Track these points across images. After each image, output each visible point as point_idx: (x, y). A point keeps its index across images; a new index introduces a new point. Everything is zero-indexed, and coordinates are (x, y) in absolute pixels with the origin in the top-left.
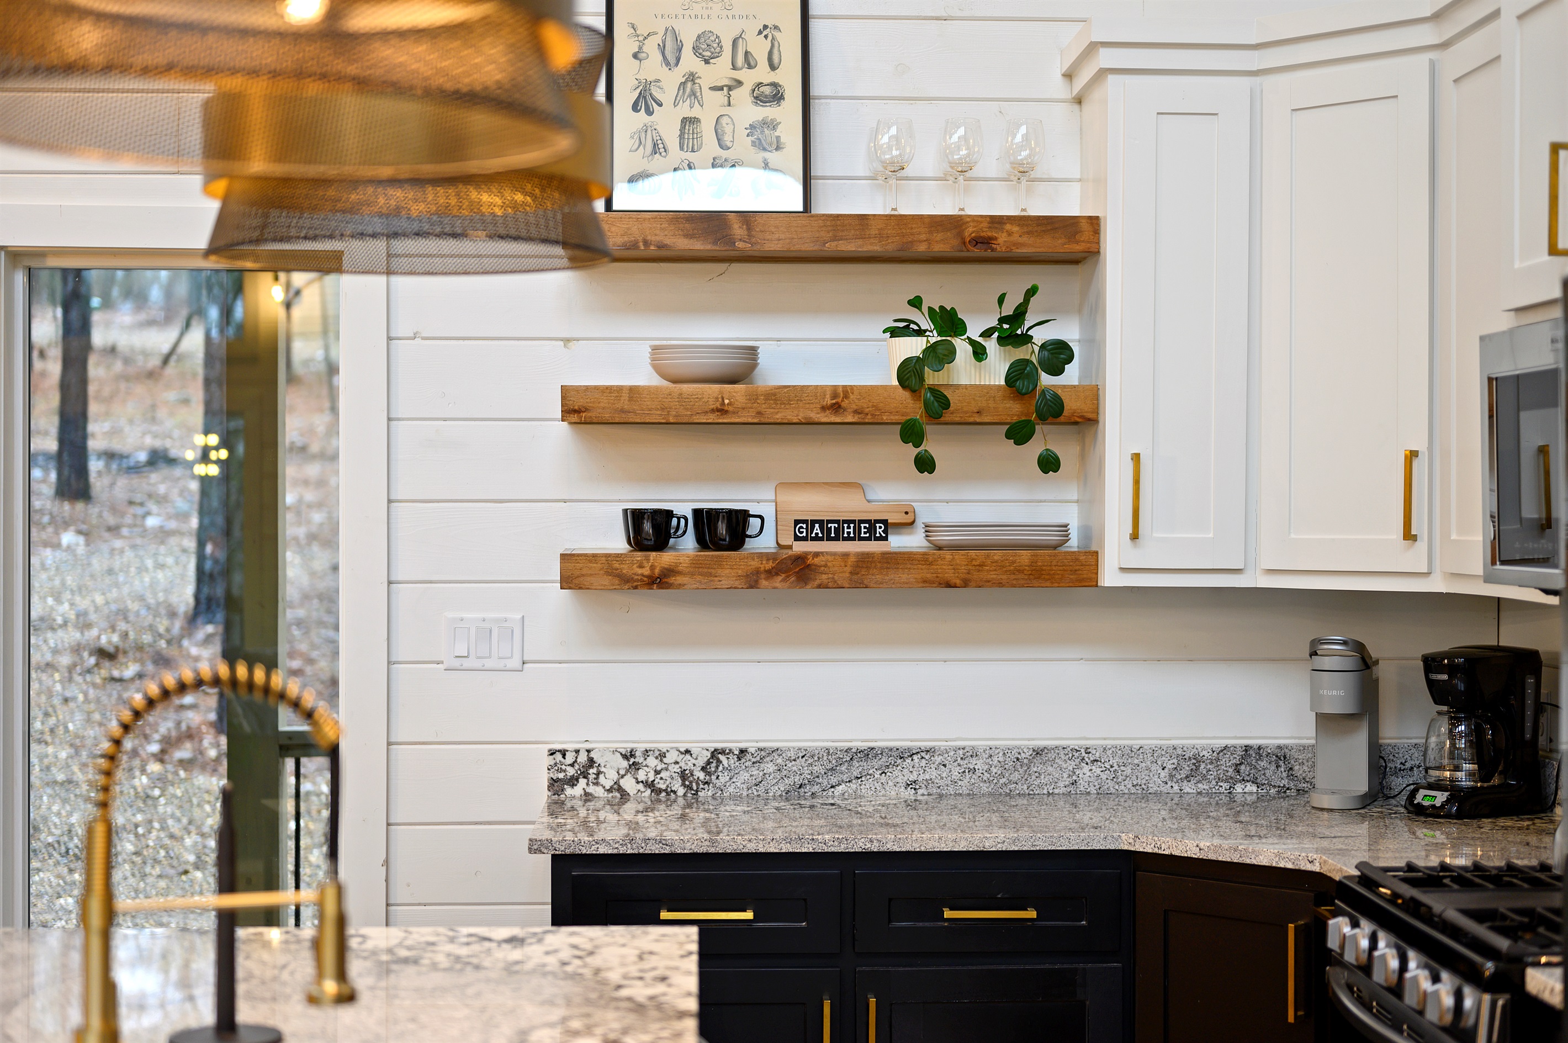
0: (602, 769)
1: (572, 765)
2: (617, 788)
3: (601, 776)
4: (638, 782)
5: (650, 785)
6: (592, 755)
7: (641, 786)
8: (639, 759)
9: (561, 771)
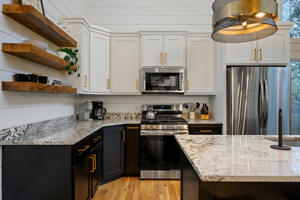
0: (12, 132)
1: (6, 133)
2: (14, 136)
3: (11, 134)
4: (17, 134)
5: (19, 134)
6: (10, 129)
7: (17, 135)
8: (17, 129)
9: (5, 134)
